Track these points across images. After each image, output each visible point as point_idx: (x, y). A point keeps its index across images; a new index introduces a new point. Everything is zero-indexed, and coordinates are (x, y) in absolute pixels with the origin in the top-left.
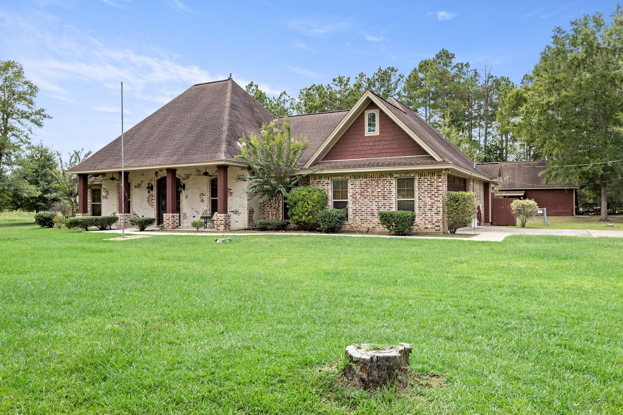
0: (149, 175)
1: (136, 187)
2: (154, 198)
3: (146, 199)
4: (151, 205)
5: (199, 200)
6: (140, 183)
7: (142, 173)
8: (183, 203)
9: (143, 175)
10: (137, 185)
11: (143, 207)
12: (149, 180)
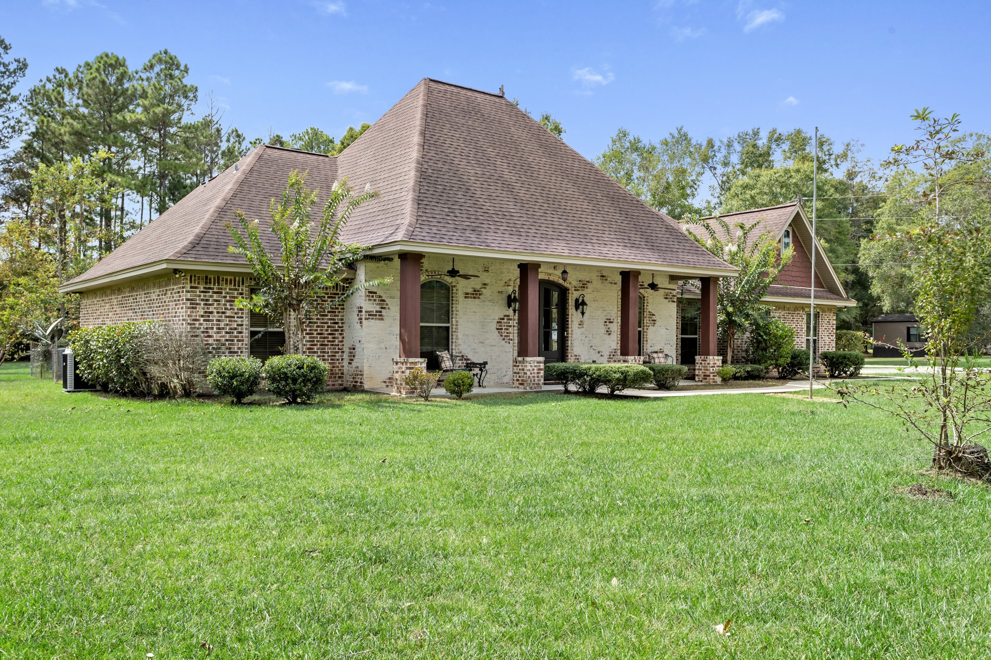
0: (502, 273)
1: (467, 295)
2: (511, 323)
3: (494, 326)
4: (506, 338)
5: (603, 330)
6: (478, 287)
7: (487, 265)
8: (574, 336)
9: (488, 271)
10: (470, 291)
11: (487, 342)
12: (503, 283)
